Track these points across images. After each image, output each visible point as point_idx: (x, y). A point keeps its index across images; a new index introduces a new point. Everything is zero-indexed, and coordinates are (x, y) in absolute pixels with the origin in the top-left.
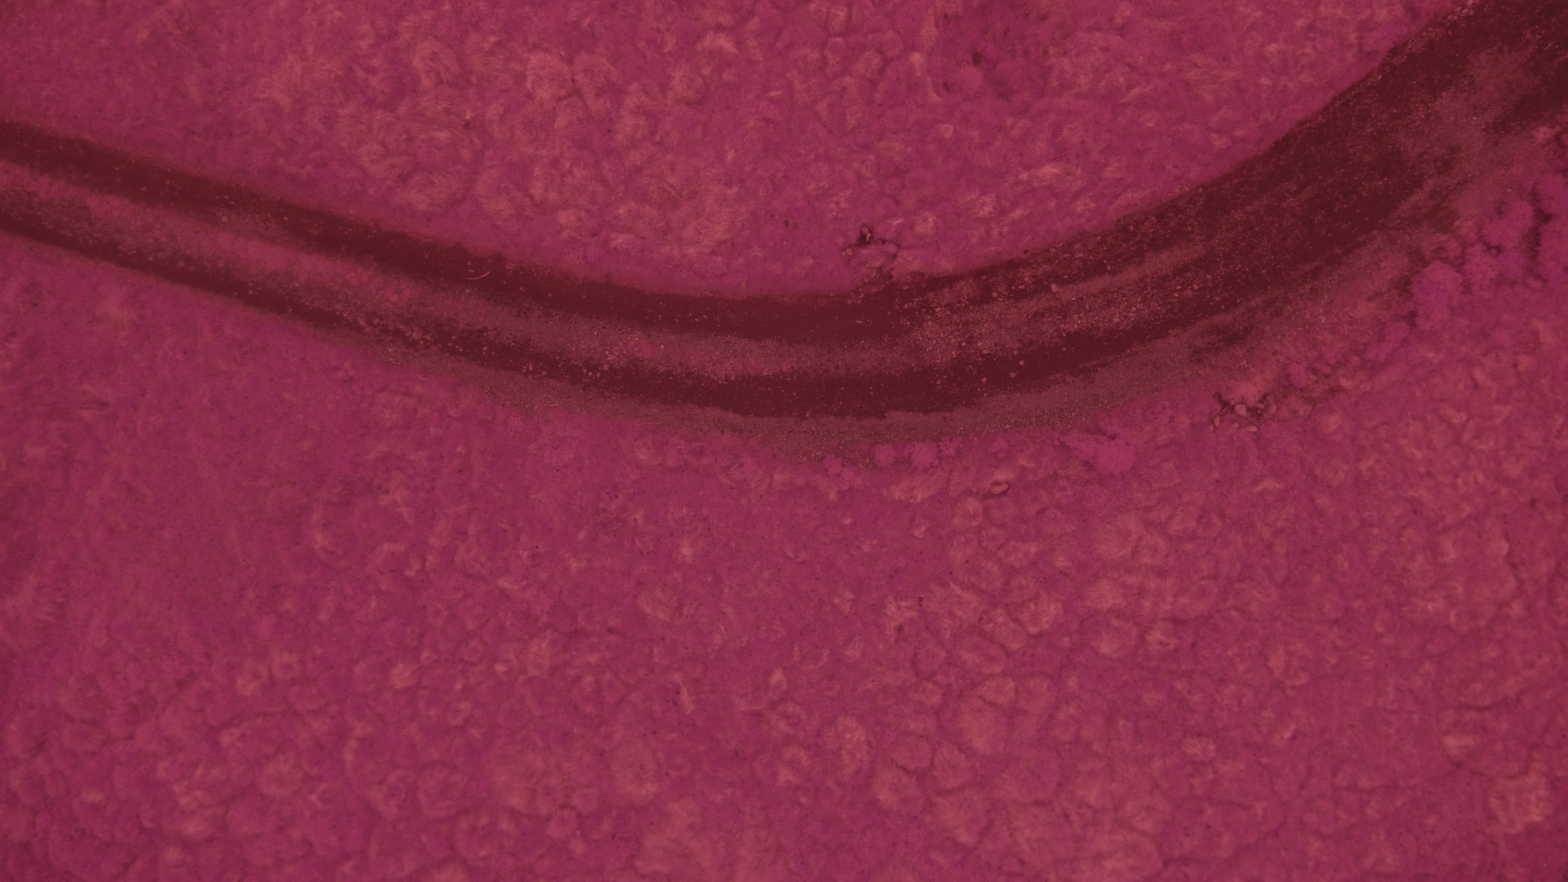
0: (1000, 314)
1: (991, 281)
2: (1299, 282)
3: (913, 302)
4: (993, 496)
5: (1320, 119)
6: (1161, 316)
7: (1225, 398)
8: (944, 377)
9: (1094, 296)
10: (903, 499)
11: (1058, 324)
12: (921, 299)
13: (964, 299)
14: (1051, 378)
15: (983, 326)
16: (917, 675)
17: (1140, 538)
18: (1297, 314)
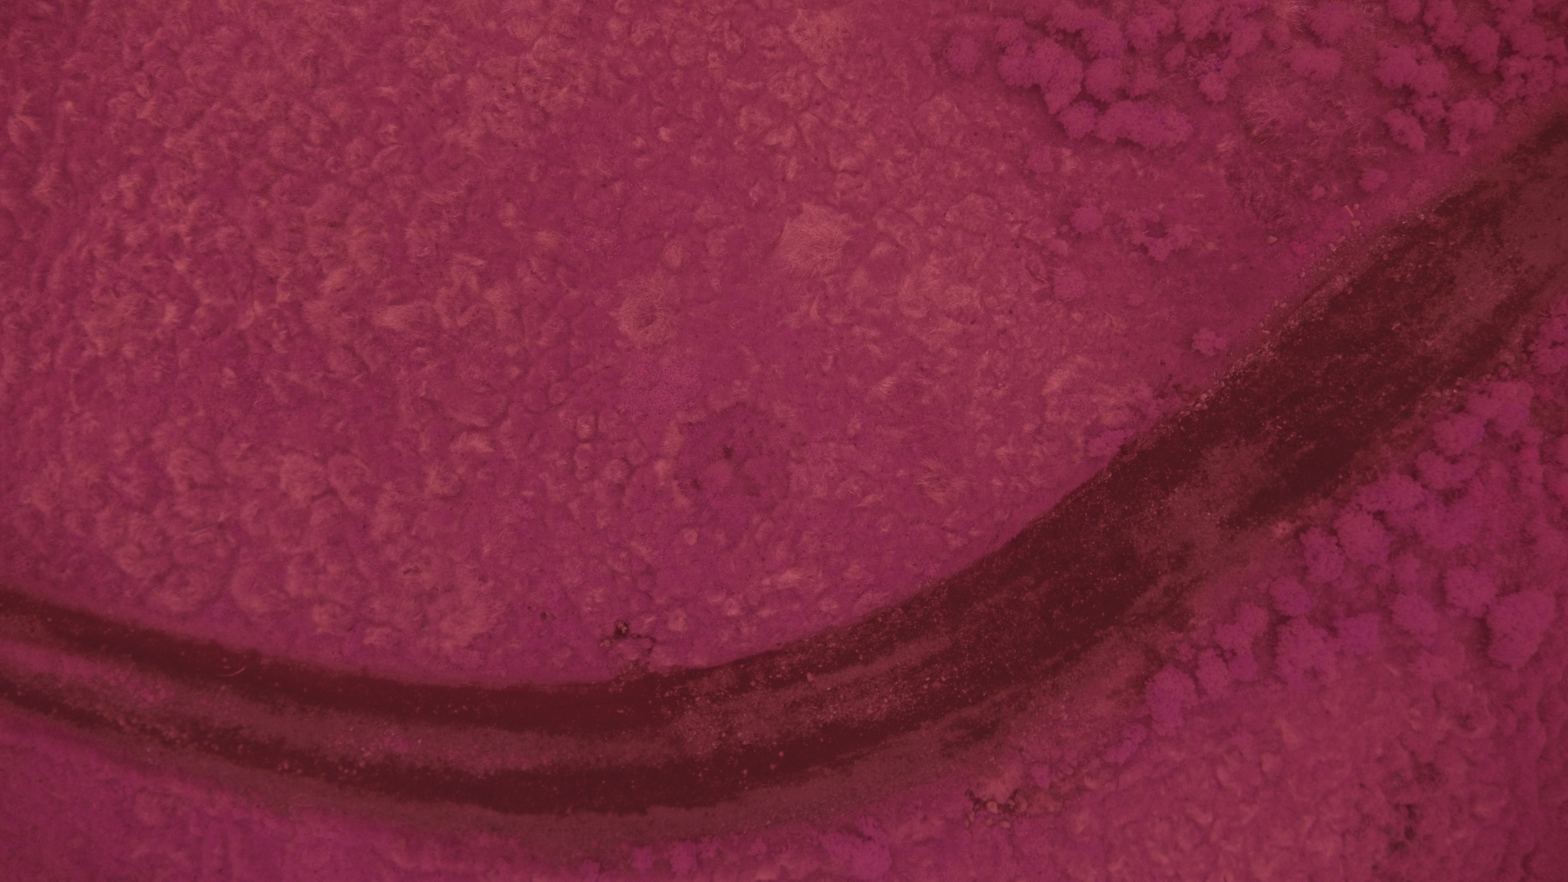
0: (759, 703)
1: (748, 670)
2: (1041, 677)
3: (674, 690)
5: (1054, 515)
6: (913, 708)
7: (976, 796)
8: (706, 769)
9: (848, 686)
11: (815, 715)
12: (681, 687)
13: (723, 687)
14: (810, 770)
15: (743, 716)
18: (1040, 709)
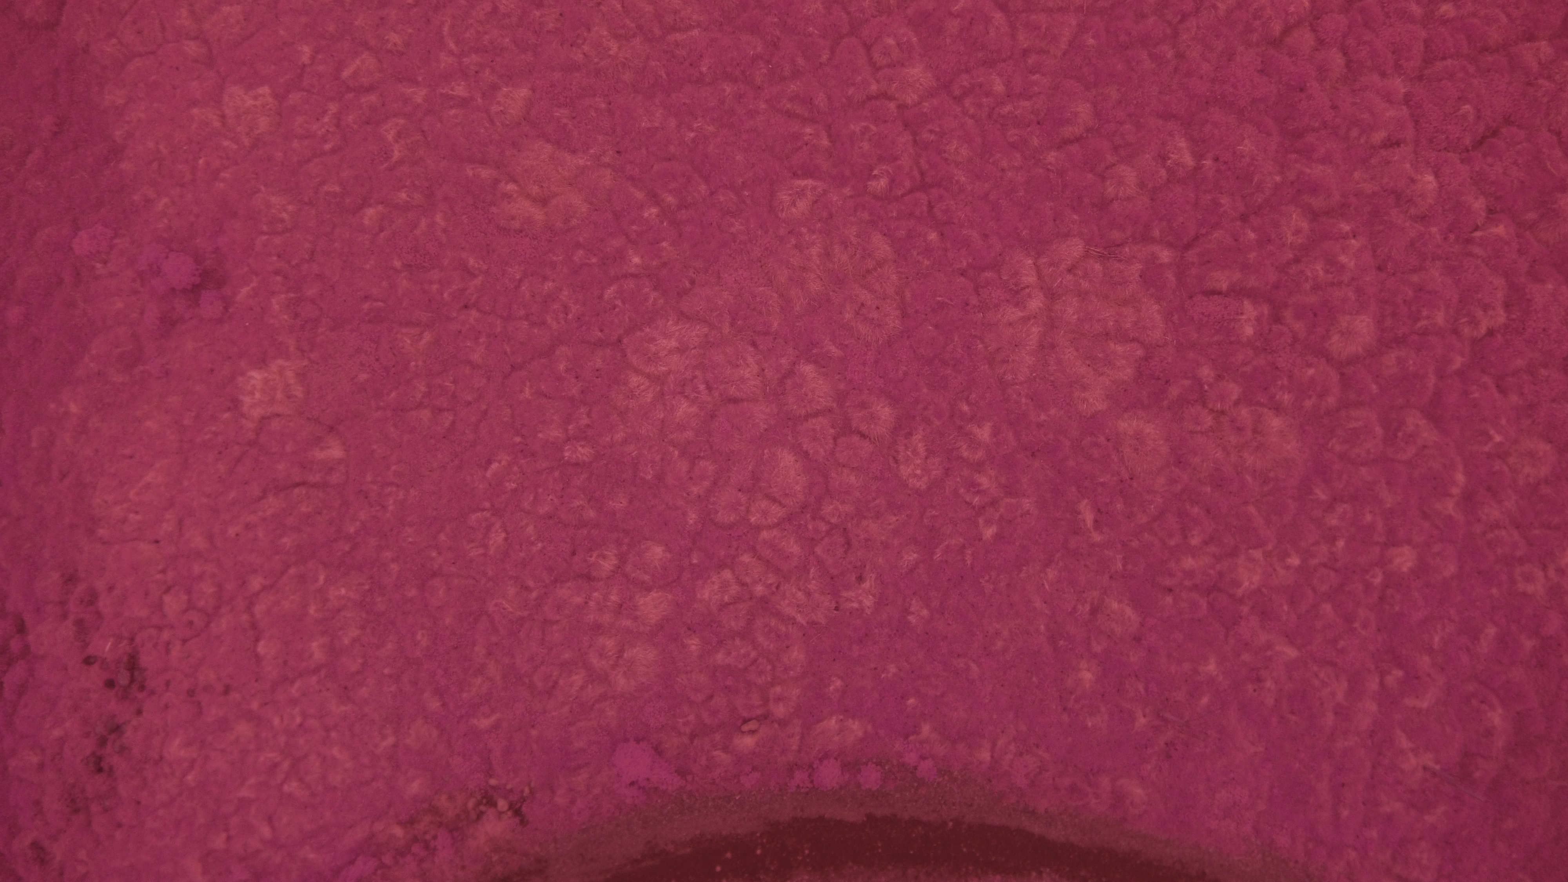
4: (757, 718)
7: (517, 819)
8: (800, 858)
10: (850, 721)
14: (689, 850)
16: (845, 529)
17: (614, 667)
